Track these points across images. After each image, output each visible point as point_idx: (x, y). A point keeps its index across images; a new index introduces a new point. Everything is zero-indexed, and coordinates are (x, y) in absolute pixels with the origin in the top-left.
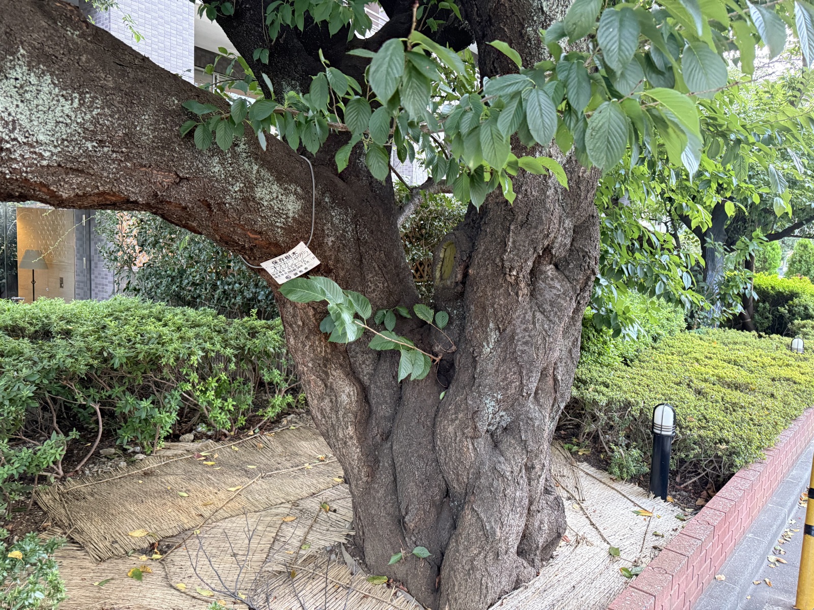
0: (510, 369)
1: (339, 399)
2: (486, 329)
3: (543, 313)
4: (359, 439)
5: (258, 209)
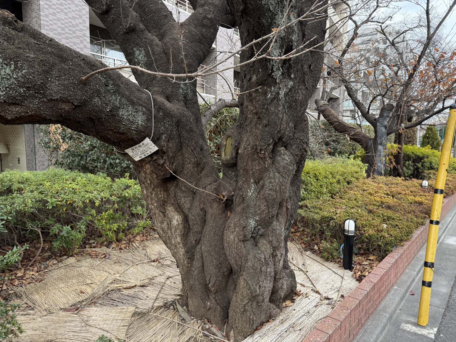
0: (263, 204)
1: (172, 223)
2: (249, 182)
3: (279, 173)
4: (183, 244)
5: (121, 120)
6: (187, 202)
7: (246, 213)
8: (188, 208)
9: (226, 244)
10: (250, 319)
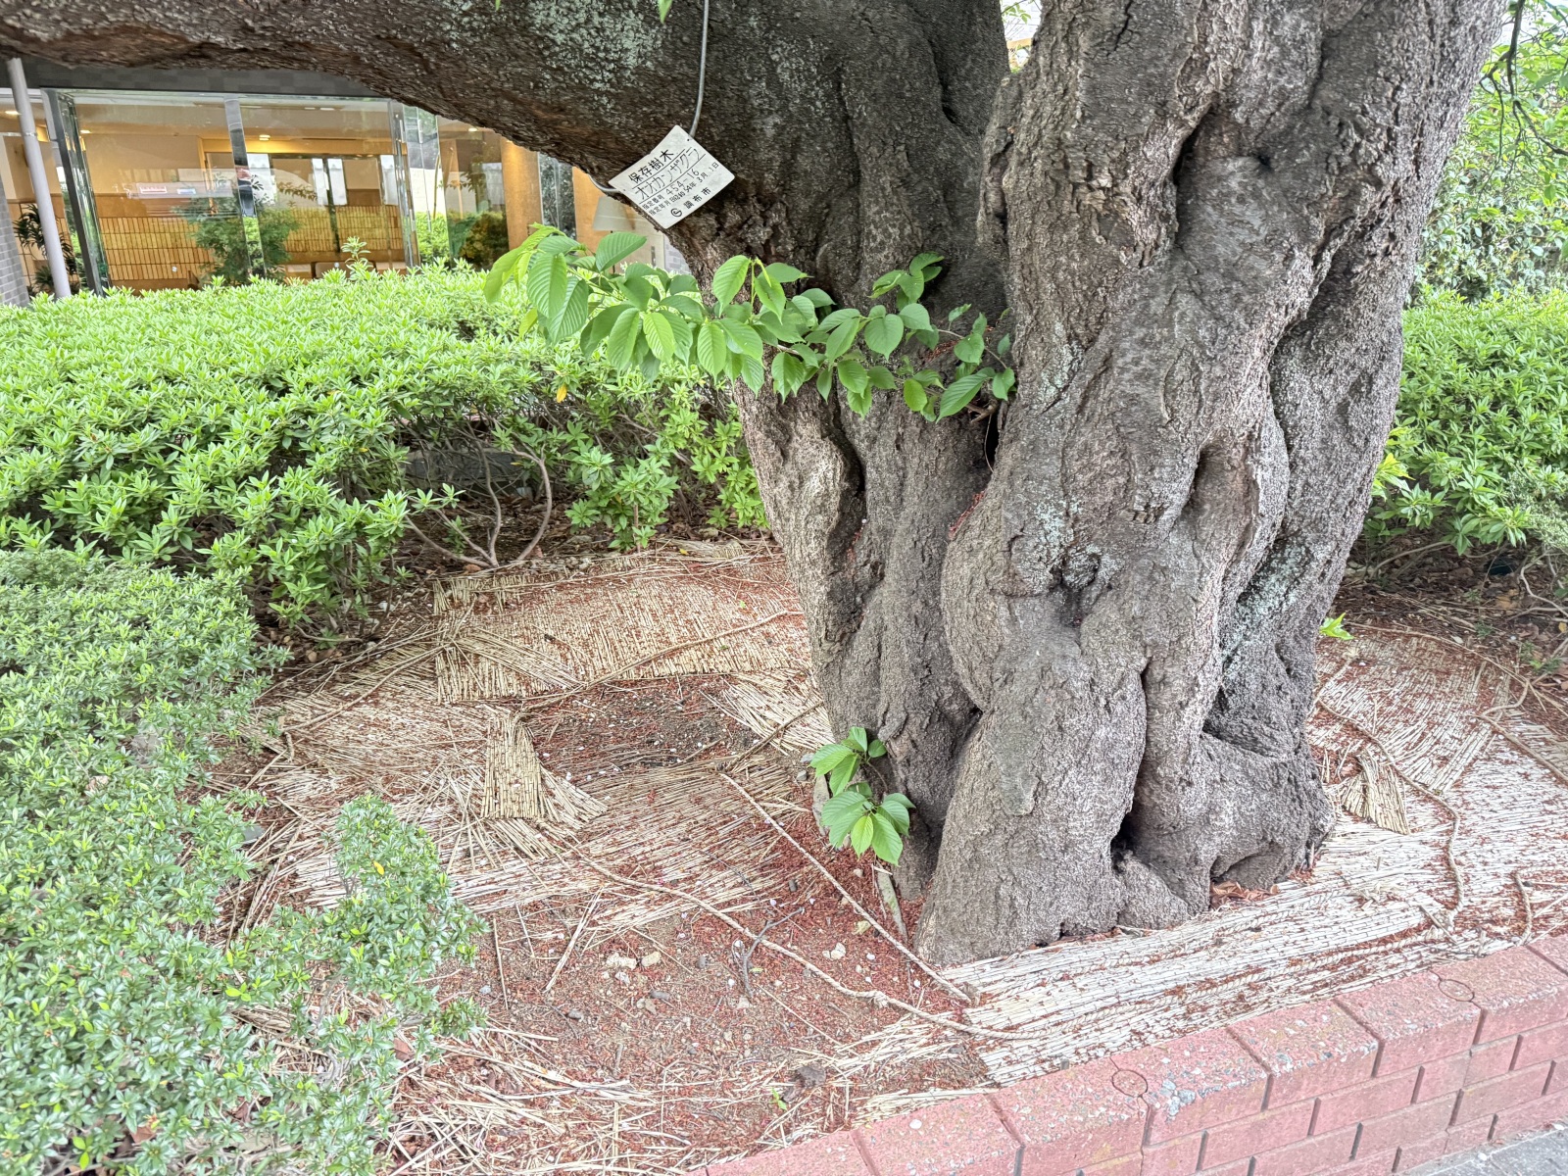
0: (1102, 445)
1: (807, 484)
2: (1049, 336)
3: (1198, 297)
4: (826, 566)
5: (540, 52)
7: (1028, 478)
10: (997, 897)
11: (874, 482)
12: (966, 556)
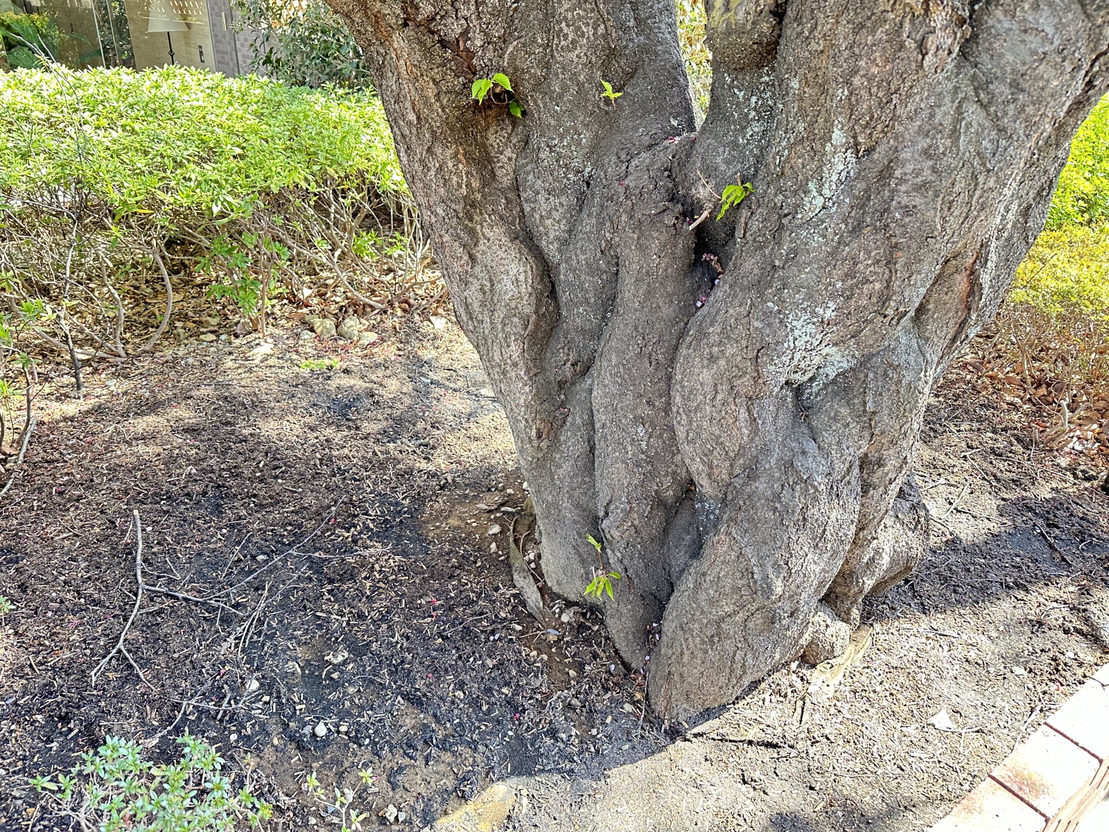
0: (867, 252)
2: (824, 146)
4: (529, 368)
6: (556, 215)
7: (784, 286)
8: (557, 238)
9: (678, 399)
11: (570, 284)
12: (706, 362)
